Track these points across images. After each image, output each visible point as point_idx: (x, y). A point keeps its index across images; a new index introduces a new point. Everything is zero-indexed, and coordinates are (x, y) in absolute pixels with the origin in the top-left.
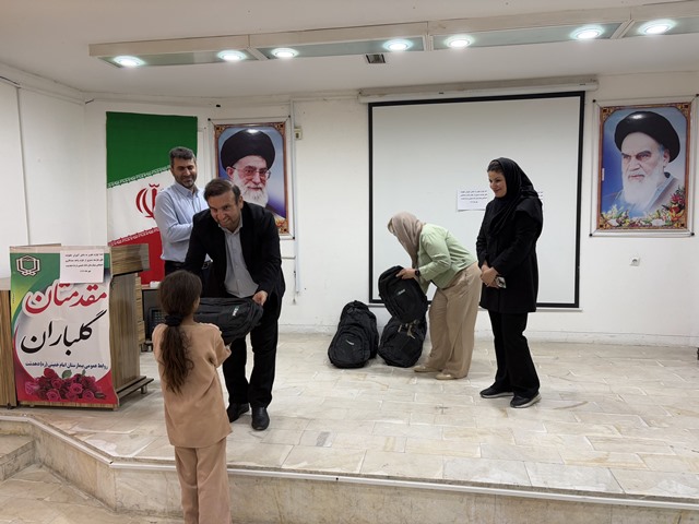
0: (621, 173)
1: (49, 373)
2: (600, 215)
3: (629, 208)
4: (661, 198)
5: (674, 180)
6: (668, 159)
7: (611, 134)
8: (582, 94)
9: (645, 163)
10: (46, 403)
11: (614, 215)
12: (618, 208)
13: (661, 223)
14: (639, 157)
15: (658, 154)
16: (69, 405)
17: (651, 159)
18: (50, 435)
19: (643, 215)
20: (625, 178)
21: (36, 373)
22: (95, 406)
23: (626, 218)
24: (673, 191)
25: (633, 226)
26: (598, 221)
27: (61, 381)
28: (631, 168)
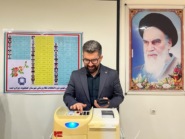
0: (143, 53)
2: (131, 81)
3: (149, 76)
4: (168, 70)
5: (175, 59)
6: (171, 45)
9: (158, 46)
11: (140, 80)
12: (142, 76)
14: (153, 42)
15: (165, 41)
17: (161, 45)
19: (157, 81)
20: (145, 56)
23: (147, 82)
24: (175, 66)
26: (130, 84)
28: (149, 50)
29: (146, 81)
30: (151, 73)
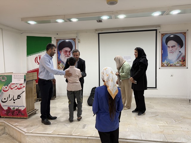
0: (167, 51)
1: (9, 108)
2: (162, 63)
3: (170, 61)
4: (178, 58)
5: (182, 53)
6: (180, 48)
7: (164, 41)
8: (156, 30)
9: (174, 48)
10: (8, 117)
11: (166, 63)
12: (167, 61)
13: (179, 65)
14: (172, 47)
16: (15, 117)
18: (9, 126)
19: (173, 63)
20: (168, 53)
21: (5, 108)
22: (21, 117)
24: (182, 56)
25: (171, 66)
26: (161, 64)
27: (12, 110)
28: (170, 50)
29: (168, 63)
30: (171, 59)
